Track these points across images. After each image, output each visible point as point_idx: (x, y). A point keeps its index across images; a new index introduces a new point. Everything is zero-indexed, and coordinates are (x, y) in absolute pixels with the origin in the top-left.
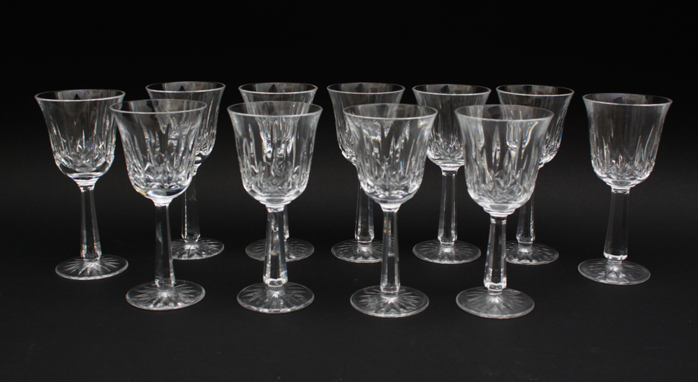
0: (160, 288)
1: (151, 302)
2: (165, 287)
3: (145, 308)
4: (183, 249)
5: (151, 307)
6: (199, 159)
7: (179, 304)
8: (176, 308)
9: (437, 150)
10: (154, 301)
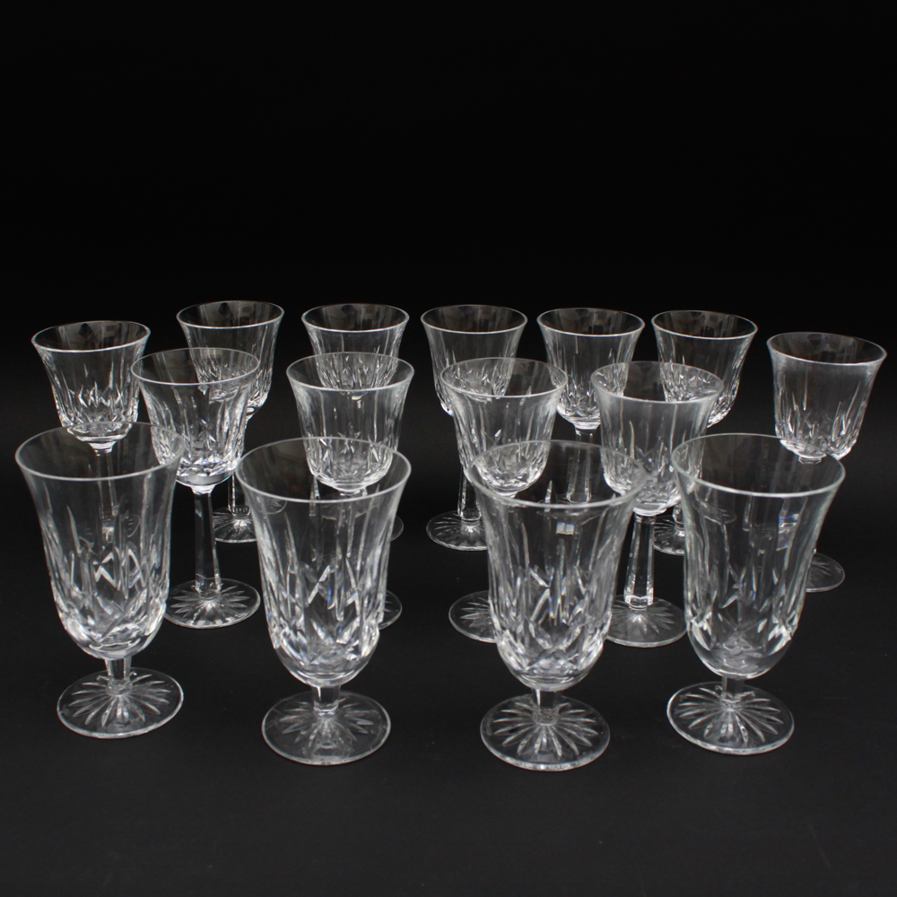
0: (203, 594)
1: (190, 617)
2: (209, 593)
3: (182, 624)
4: (232, 525)
5: (191, 624)
6: (252, 410)
7: (228, 619)
8: (225, 624)
9: (569, 402)
10: (196, 615)
